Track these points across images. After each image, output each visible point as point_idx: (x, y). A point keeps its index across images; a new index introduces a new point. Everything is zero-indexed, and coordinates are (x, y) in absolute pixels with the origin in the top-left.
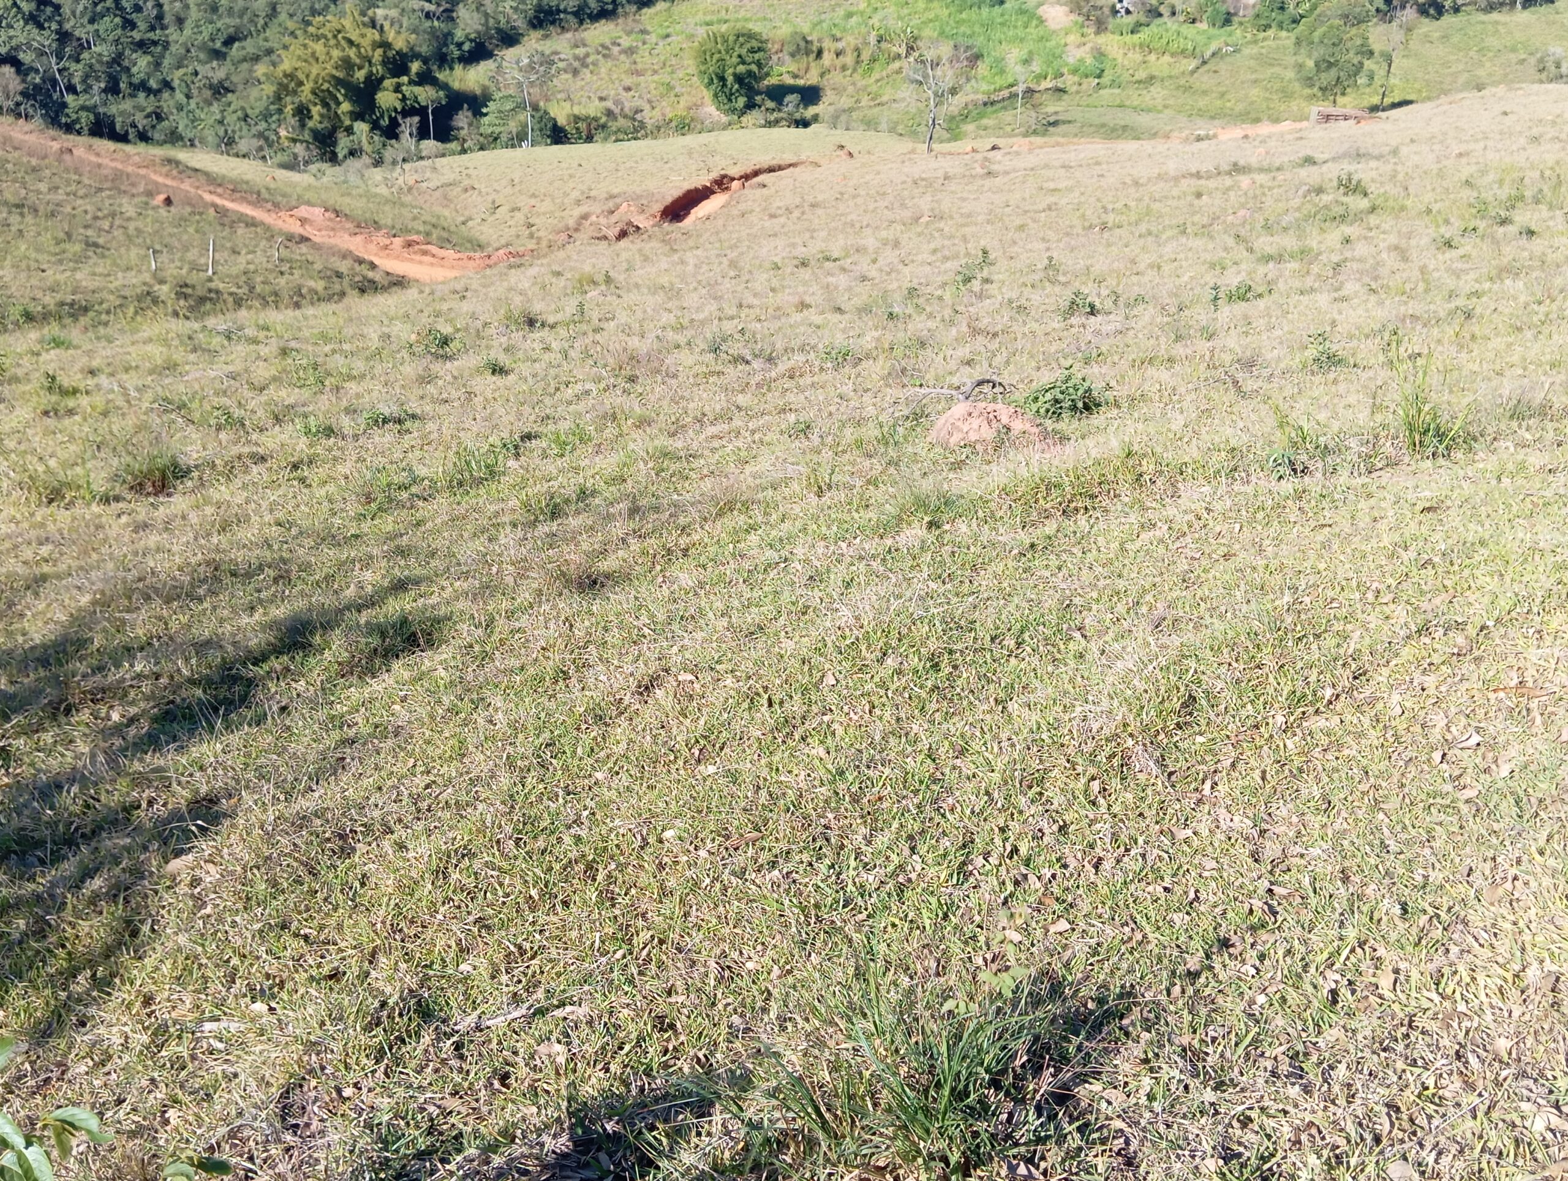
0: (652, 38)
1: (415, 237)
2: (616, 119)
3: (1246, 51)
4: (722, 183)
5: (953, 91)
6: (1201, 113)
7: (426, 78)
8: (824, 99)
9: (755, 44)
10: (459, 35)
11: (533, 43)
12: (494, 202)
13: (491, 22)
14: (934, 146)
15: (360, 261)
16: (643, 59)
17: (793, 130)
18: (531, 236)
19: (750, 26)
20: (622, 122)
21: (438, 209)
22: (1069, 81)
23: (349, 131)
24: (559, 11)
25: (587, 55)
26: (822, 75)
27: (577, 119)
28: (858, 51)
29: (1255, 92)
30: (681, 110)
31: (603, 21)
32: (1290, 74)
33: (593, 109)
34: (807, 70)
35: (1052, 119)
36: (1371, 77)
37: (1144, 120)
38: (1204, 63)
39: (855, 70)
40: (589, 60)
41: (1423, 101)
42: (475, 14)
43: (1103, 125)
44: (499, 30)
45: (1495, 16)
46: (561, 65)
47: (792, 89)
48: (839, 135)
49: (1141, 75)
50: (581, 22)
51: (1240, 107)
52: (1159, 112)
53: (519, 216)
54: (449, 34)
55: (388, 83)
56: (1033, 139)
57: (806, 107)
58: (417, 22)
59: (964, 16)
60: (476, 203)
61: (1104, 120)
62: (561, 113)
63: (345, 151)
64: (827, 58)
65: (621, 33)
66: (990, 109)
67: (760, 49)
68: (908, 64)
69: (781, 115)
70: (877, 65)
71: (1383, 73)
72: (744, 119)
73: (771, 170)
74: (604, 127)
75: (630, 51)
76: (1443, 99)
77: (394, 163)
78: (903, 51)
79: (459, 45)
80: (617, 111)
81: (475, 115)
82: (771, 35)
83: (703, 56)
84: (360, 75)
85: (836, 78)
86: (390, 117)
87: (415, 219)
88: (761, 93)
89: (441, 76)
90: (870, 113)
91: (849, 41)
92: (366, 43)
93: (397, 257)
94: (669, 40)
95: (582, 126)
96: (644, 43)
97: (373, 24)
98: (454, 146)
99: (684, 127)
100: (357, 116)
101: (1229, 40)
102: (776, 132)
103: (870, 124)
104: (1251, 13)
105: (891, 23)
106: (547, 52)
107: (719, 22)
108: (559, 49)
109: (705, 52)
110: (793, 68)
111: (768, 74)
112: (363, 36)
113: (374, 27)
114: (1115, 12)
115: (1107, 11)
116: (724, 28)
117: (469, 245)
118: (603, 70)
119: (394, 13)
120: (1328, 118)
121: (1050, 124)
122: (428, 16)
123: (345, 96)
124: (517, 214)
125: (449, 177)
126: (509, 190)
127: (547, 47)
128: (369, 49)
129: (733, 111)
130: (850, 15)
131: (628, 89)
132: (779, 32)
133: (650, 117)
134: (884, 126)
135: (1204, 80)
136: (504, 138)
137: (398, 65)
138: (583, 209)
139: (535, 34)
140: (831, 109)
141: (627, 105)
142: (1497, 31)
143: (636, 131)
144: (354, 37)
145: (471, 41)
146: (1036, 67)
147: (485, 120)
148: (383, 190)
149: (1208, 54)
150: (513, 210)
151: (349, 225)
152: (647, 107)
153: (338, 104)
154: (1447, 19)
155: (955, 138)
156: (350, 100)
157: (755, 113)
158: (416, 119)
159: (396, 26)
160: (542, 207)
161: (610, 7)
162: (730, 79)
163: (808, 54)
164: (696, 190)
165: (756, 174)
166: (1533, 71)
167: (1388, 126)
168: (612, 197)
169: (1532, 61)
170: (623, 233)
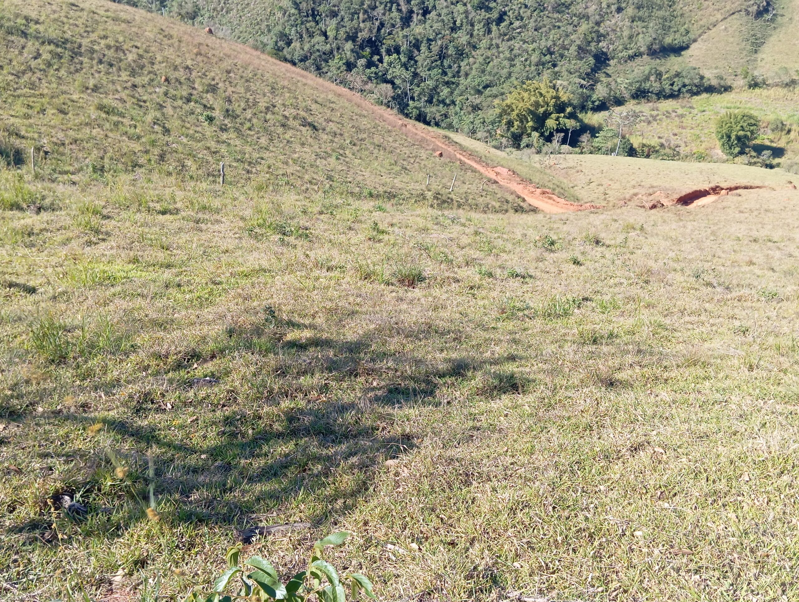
0: (695, 111)
1: (547, 190)
2: (665, 149)
4: (716, 190)
7: (572, 116)
8: (786, 156)
9: (753, 121)
10: (594, 97)
11: (631, 106)
12: (590, 180)
13: (612, 92)
15: (519, 197)
16: (688, 121)
17: (764, 169)
18: (605, 199)
19: (752, 112)
20: (667, 151)
21: (561, 179)
23: (529, 135)
24: (648, 92)
25: (658, 115)
26: (788, 143)
27: (644, 145)
30: (701, 149)
31: (671, 100)
33: (654, 142)
34: (780, 139)
40: (658, 118)
42: (605, 89)
44: (615, 97)
46: (643, 118)
47: (768, 148)
48: (790, 176)
50: (659, 99)
53: (601, 189)
54: (590, 96)
55: (554, 116)
57: (774, 158)
58: (575, 89)
60: (581, 179)
62: (636, 142)
63: (525, 144)
64: (793, 135)
65: (679, 107)
67: (755, 125)
69: (758, 160)
72: (736, 159)
73: (746, 188)
74: (657, 151)
75: (682, 116)
77: (546, 153)
79: (593, 102)
80: (666, 144)
81: (592, 137)
82: (763, 118)
83: (721, 123)
84: (541, 110)
85: (795, 146)
86: (550, 132)
87: (549, 181)
88: (749, 147)
89: (580, 116)
92: (549, 96)
93: (536, 198)
94: (704, 113)
95: (646, 149)
96: (690, 113)
97: (554, 87)
98: (577, 149)
99: (701, 158)
100: (535, 129)
102: (753, 168)
106: (637, 111)
107: (735, 108)
108: (643, 110)
109: (723, 122)
110: (771, 137)
111: (756, 138)
112: (548, 92)
113: (554, 89)
116: (736, 111)
117: (572, 198)
118: (664, 123)
119: (565, 83)
122: (582, 86)
123: (532, 119)
124: (600, 187)
125: (571, 164)
126: (600, 175)
127: (638, 108)
128: (549, 99)
129: (731, 154)
131: (675, 135)
132: (768, 117)
133: (683, 150)
136: (604, 149)
137: (560, 108)
138: (635, 191)
139: (633, 102)
140: (789, 162)
141: (673, 142)
143: (674, 156)
144: (543, 92)
145: (600, 101)
147: (597, 140)
148: (538, 165)
150: (599, 185)
151: (518, 179)
152: (683, 145)
153: (528, 122)
156: (534, 121)
157: (743, 157)
158: (563, 134)
159: (565, 90)
160: (614, 186)
161: (676, 93)
162: (733, 137)
163: (782, 130)
164: (700, 191)
165: (736, 188)
168: (653, 187)
170: (654, 206)
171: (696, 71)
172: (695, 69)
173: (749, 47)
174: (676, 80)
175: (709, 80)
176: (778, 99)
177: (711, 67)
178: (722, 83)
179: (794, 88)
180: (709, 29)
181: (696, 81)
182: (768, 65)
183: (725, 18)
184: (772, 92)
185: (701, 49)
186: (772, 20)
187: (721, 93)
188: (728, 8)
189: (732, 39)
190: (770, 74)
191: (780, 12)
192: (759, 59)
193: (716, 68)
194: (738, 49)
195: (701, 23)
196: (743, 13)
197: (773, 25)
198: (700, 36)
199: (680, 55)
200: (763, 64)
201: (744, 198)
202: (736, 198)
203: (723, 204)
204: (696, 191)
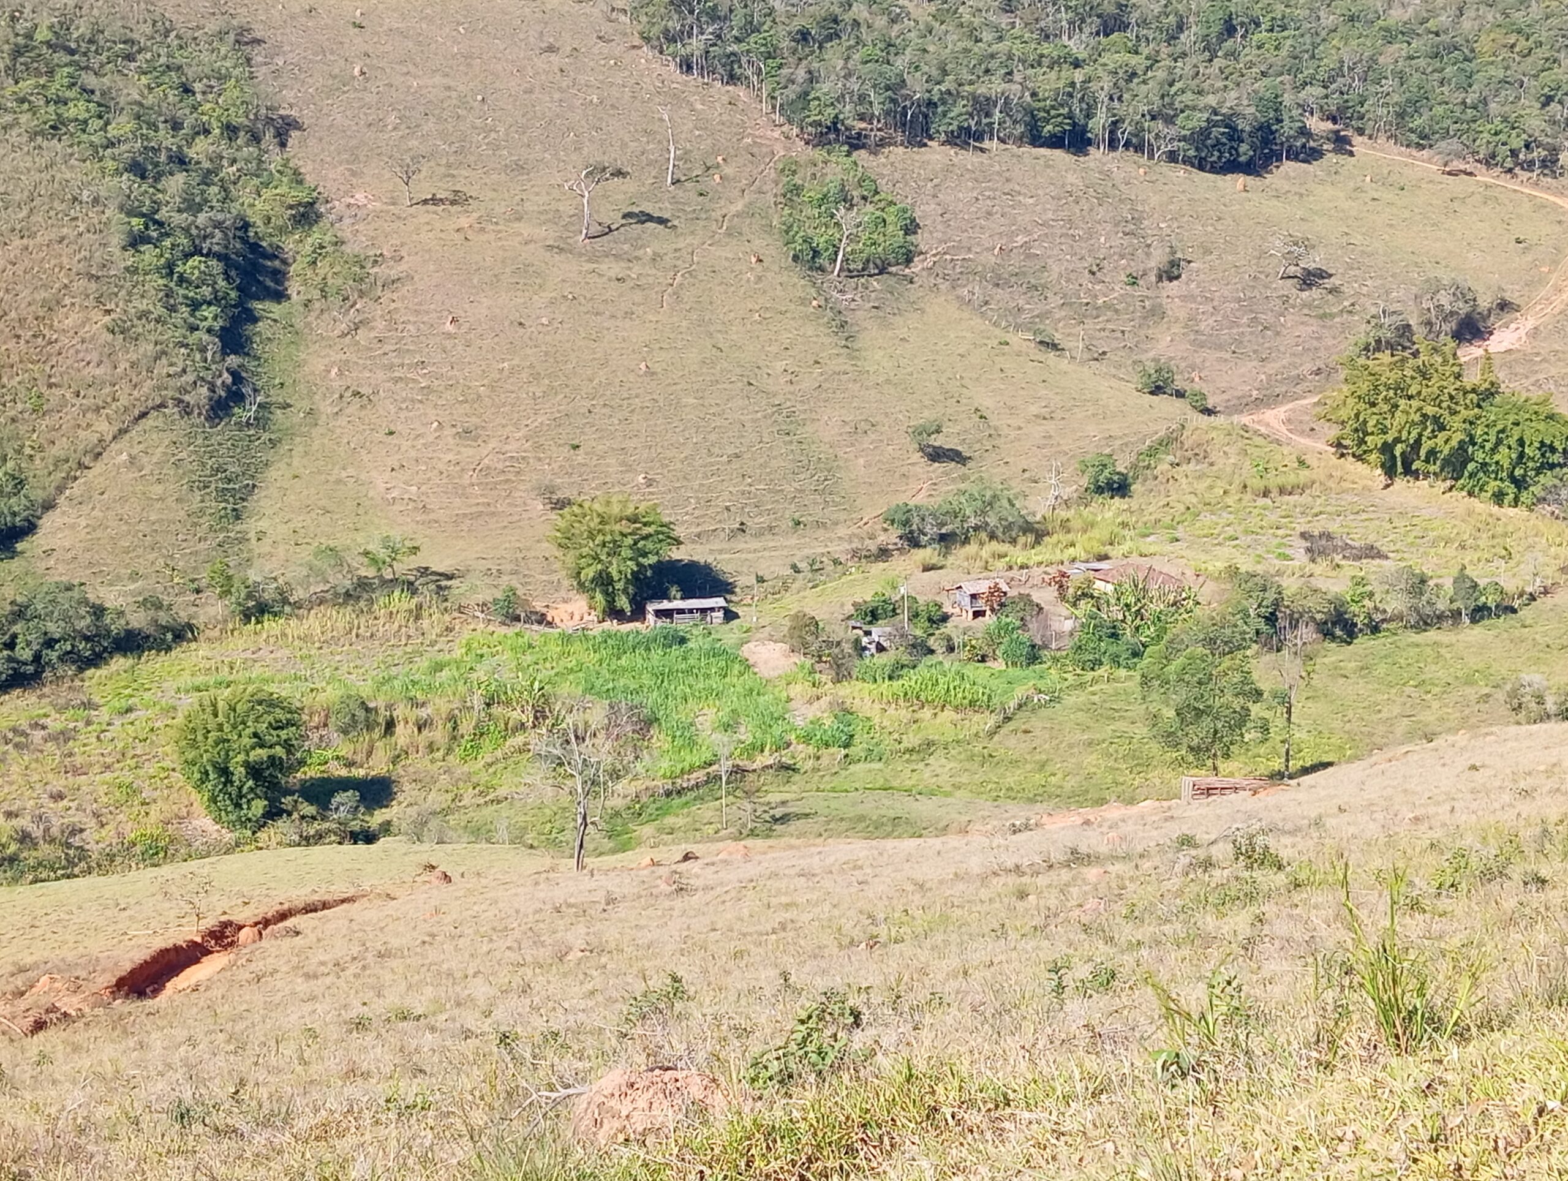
0: (104, 715)
2: (35, 845)
3: (1070, 700)
4: (222, 936)
5: (615, 775)
6: (1012, 794)
8: (400, 797)
9: (283, 716)
14: (590, 861)
16: (87, 747)
17: (348, 848)
19: (272, 688)
20: (45, 850)
22: (800, 753)
26: (395, 760)
28: (453, 721)
29: (1091, 760)
30: (151, 825)
31: (18, 691)
32: (1141, 731)
34: (369, 754)
35: (778, 812)
36: (1265, 729)
37: (924, 808)
38: (1008, 719)
39: (449, 750)
41: (1350, 760)
43: (861, 818)
45: (1432, 635)
47: (345, 784)
48: (427, 851)
49: (911, 740)
51: (1071, 783)
52: (947, 795)
56: (749, 842)
57: (369, 810)
59: (623, 661)
61: (860, 810)
64: (403, 734)
65: (48, 709)
66: (677, 801)
67: (290, 723)
68: (538, 740)
69: (326, 825)
70: (486, 743)
71: (1281, 722)
72: (261, 835)
73: (310, 909)
74: (14, 859)
75: (64, 736)
76: (1378, 757)
78: (528, 718)
80: (37, 832)
82: (307, 701)
83: (191, 736)
85: (419, 763)
88: (292, 793)
90: (477, 816)
91: (438, 706)
94: (132, 716)
96: (88, 723)
99: (157, 853)
101: (1041, 684)
102: (316, 852)
103: (480, 833)
104: (1068, 643)
105: (506, 675)
107: (220, 684)
110: (345, 749)
111: (302, 763)
114: (860, 649)
115: (847, 648)
116: (227, 692)
118: (14, 768)
120: (1209, 791)
121: (776, 820)
129: (244, 822)
130: (438, 667)
131: (58, 797)
132: (321, 697)
133: (95, 840)
134: (503, 834)
135: (1009, 744)
140: (413, 811)
141: (56, 822)
142: (1439, 655)
143: (71, 863)
146: (746, 734)
149: (1012, 704)
152: (92, 823)
154: (1363, 643)
155: (623, 848)
157: (282, 824)
161: (30, 669)
162: (239, 772)
163: (369, 727)
164: (177, 949)
165: (283, 916)
166: (1504, 710)
167: (1302, 796)
168: (22, 970)
169: (1501, 695)
170: (39, 1026)
171: (76, 594)
172: (69, 588)
173: (213, 505)
174: (17, 628)
175: (121, 614)
176: (336, 640)
177: (119, 578)
178: (163, 618)
179: (371, 601)
180: (81, 466)
181: (84, 624)
182: (281, 550)
183: (123, 432)
184: (313, 622)
185: (73, 527)
186: (260, 422)
187: (169, 649)
188: (124, 401)
189: (158, 489)
190: (294, 573)
191: (277, 396)
192: (252, 535)
193: (135, 576)
194: (182, 513)
195: (55, 451)
196: (171, 410)
197: (265, 436)
198: (60, 489)
199: (13, 554)
200: (265, 547)
201: (312, 937)
202: (287, 943)
203: (253, 967)
204: (164, 952)
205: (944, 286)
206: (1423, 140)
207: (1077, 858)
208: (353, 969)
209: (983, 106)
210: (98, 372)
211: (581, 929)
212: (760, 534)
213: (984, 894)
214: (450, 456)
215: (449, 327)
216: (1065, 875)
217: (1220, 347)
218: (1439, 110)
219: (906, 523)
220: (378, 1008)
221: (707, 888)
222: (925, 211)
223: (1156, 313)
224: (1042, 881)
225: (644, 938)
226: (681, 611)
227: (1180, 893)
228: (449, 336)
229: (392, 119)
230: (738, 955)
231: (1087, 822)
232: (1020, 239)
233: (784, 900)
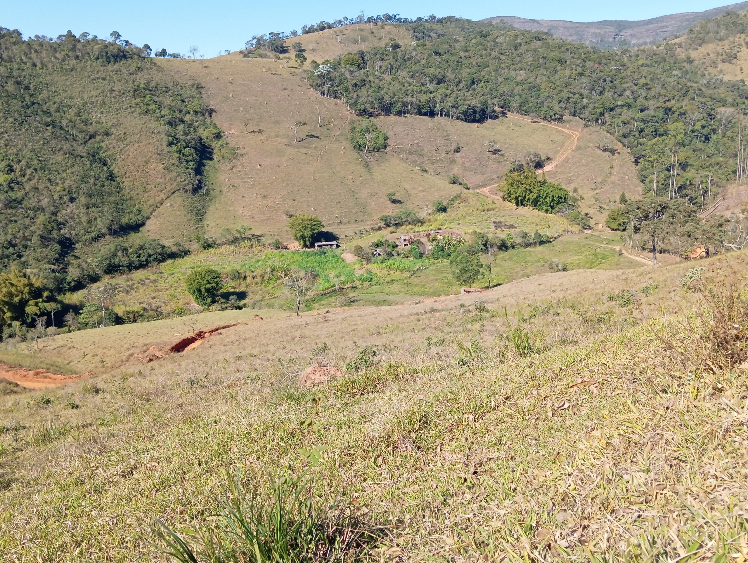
0: (166, 275)
1: (40, 370)
2: (148, 312)
3: (431, 268)
4: (200, 335)
5: (307, 290)
6: (415, 294)
7: (51, 299)
8: (248, 297)
9: (214, 275)
10: (69, 279)
11: (106, 280)
12: (84, 353)
13: (85, 272)
14: (301, 313)
15: (10, 383)
16: (161, 284)
17: (234, 311)
18: (103, 366)
19: (212, 268)
20: (151, 313)
21: (54, 359)
22: (358, 284)
23: (10, 326)
24: (119, 266)
25: (133, 284)
26: (247, 287)
27: (128, 313)
28: (263, 276)
29: (437, 284)
30: (180, 306)
31: (141, 269)
32: (450, 276)
33: (136, 308)
34: (240, 285)
35: (352, 300)
36: (484, 275)
37: (392, 298)
38: (414, 273)
39: (262, 284)
40: (134, 286)
41: (506, 283)
42: (77, 270)
43: (374, 301)
44: (89, 276)
45: (529, 249)
46: (120, 289)
47: (233, 294)
48: (256, 311)
49: (388, 279)
50: (130, 271)
51: (431, 290)
52: (398, 294)
53: (97, 358)
54: (64, 279)
55: (31, 302)
56: (344, 308)
57: (240, 300)
58: (47, 274)
59: (309, 259)
60: (75, 354)
61: (374, 298)
62: (120, 310)
63: (7, 335)
64: (249, 280)
65: (150, 274)
66: (324, 297)
67: (217, 277)
68: (286, 281)
69: (228, 305)
70: (272, 282)
71: (488, 273)
72: (211, 308)
73: (224, 327)
74: (142, 315)
75: (155, 281)
76: (514, 282)
77: (33, 339)
78: (283, 275)
79: (69, 283)
80: (148, 308)
81: (76, 314)
82: (222, 271)
83: (190, 281)
84: (17, 299)
85: (253, 288)
86: (32, 318)
87: (42, 362)
88: (218, 296)
89: (59, 298)
90: (269, 302)
91: (258, 272)
92: (20, 285)
93: (30, 381)
94: (173, 276)
95: (131, 316)
96: (161, 278)
97: (25, 276)
98: (65, 329)
99: (181, 312)
100: (13, 319)
101: (423, 264)
102: (226, 312)
103: (271, 306)
104: (430, 253)
105: (277, 263)
106: (113, 284)
107: (197, 267)
108: (119, 282)
109: (191, 280)
110: (233, 284)
111: (221, 288)
112: (19, 281)
113: (25, 277)
114: (374, 255)
115: (370, 255)
116: (199, 269)
117: (70, 373)
118: (141, 290)
119: (36, 271)
120: (468, 292)
121: (351, 302)
122: (53, 271)
123: (8, 309)
125: (61, 343)
126: (93, 347)
127: (114, 282)
128: (22, 287)
129: (205, 304)
130: (258, 261)
131: (154, 298)
132: (226, 270)
133: (164, 310)
134: (277, 306)
135: (415, 280)
136: (91, 324)
137: (36, 293)
138: (131, 352)
139: (107, 277)
140: (252, 301)
141: (153, 305)
142: (531, 255)
143: (158, 316)
144: (14, 282)
145: (75, 281)
146: (343, 279)
147: (81, 316)
148: (27, 352)
149: (415, 269)
150: (94, 356)
151: (6, 367)
152: (163, 305)
153: (4, 313)
154: (510, 251)
155: (310, 310)
156: (11, 311)
157: (216, 305)
158: (45, 317)
159: (37, 277)
160: (109, 353)
161: (145, 263)
162: (203, 290)
163: (239, 278)
164: (188, 339)
165: (217, 330)
166: (548, 269)
167: (494, 293)
168: (145, 345)
169: (547, 265)
170: (151, 360)
171: (157, 242)
172: (155, 241)
173: (194, 217)
174: (141, 252)
175: (169, 248)
176: (229, 254)
177: (168, 238)
178: (181, 248)
179: (239, 243)
180: (157, 207)
181: (159, 250)
182: (214, 229)
183: (168, 197)
184: (223, 249)
185: (155, 224)
186: (207, 194)
187: (183, 257)
188: (168, 188)
189: (179, 213)
190: (217, 236)
191: (211, 187)
192: (205, 225)
193: (173, 237)
194: (186, 220)
195: (150, 203)
196: (182, 191)
197: (208, 198)
198: (151, 213)
199: (139, 231)
200: (209, 228)
201: (225, 335)
202: (218, 337)
203: (209, 343)
204: (184, 340)
205: (395, 155)
206: (526, 113)
207: (433, 310)
208: (237, 343)
209: (405, 104)
210: (161, 180)
211: (299, 332)
212: (346, 224)
213: (408, 320)
214: (260, 203)
215: (259, 167)
216: (430, 315)
217: (471, 171)
218: (530, 105)
219: (386, 220)
220: (244, 353)
221: (333, 320)
222: (390, 134)
223: (453, 162)
224: (424, 317)
225: (316, 333)
226: (324, 245)
227: (461, 319)
228: (259, 170)
229: (241, 109)
230: (342, 338)
231: (436, 301)
232: (416, 141)
233: (354, 323)
